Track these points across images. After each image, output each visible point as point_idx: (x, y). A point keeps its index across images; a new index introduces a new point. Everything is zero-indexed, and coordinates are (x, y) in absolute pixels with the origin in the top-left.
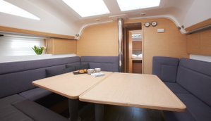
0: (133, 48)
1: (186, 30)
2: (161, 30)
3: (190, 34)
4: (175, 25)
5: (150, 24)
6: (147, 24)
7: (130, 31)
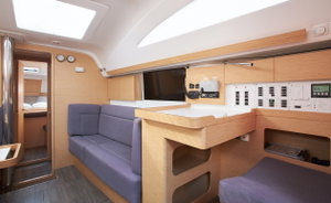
0: (25, 92)
1: (108, 73)
2: (81, 69)
3: (111, 77)
4: (96, 65)
5: (66, 59)
6: (61, 58)
7: (20, 61)
